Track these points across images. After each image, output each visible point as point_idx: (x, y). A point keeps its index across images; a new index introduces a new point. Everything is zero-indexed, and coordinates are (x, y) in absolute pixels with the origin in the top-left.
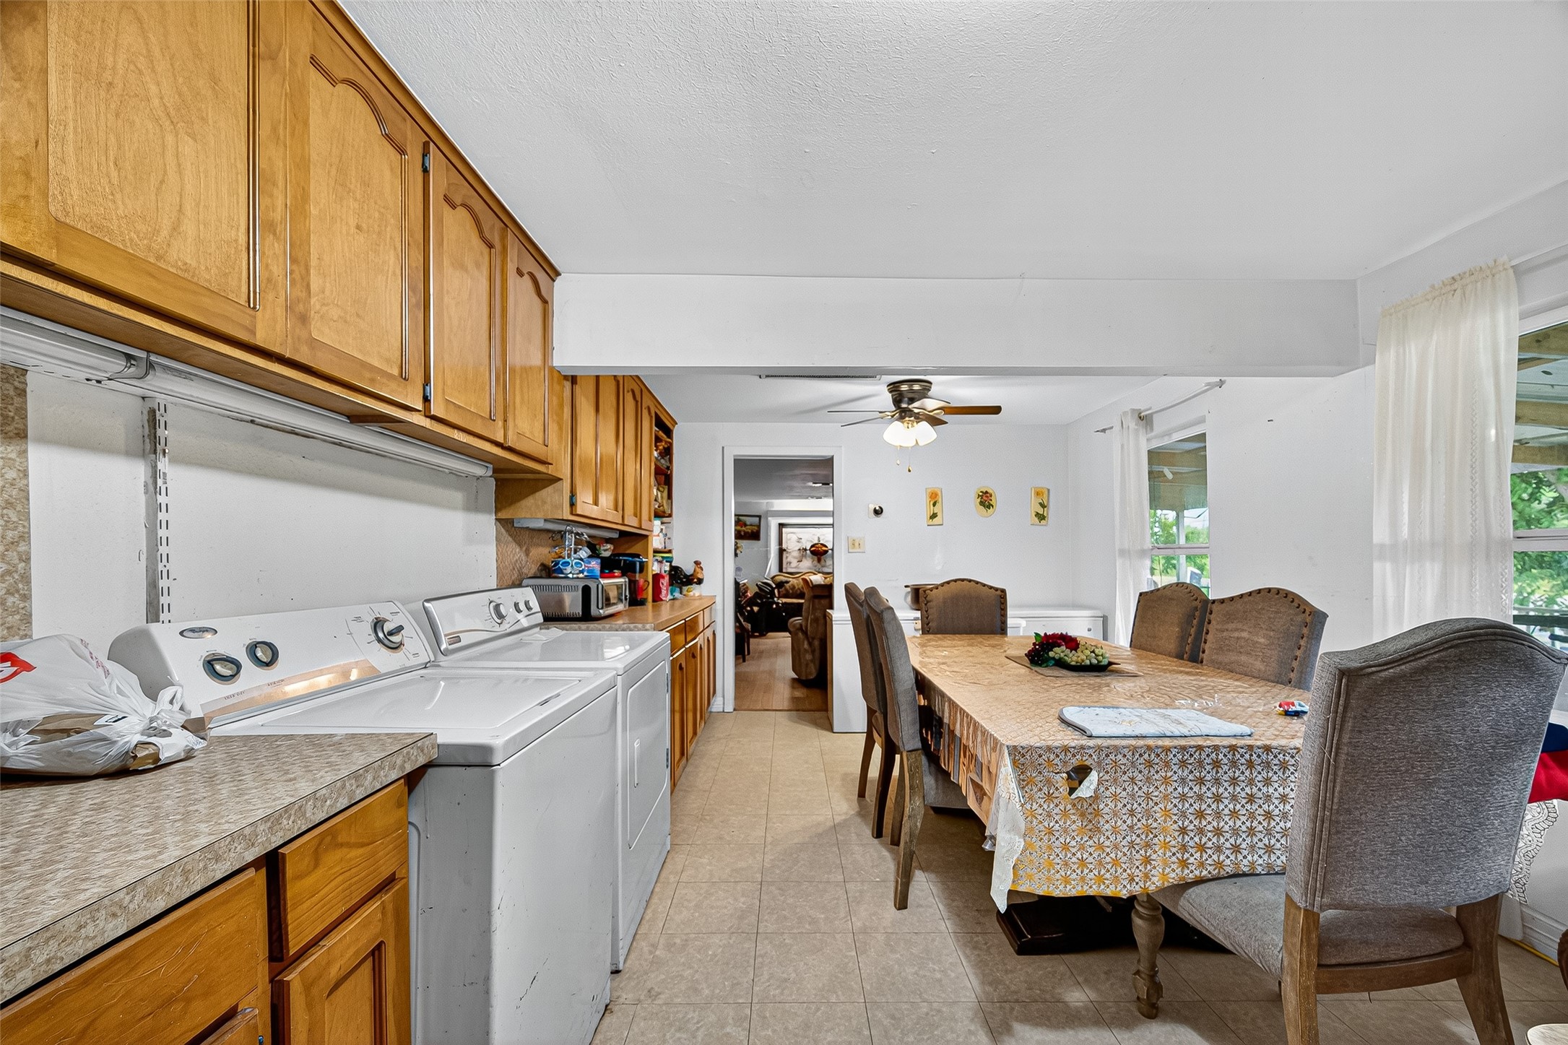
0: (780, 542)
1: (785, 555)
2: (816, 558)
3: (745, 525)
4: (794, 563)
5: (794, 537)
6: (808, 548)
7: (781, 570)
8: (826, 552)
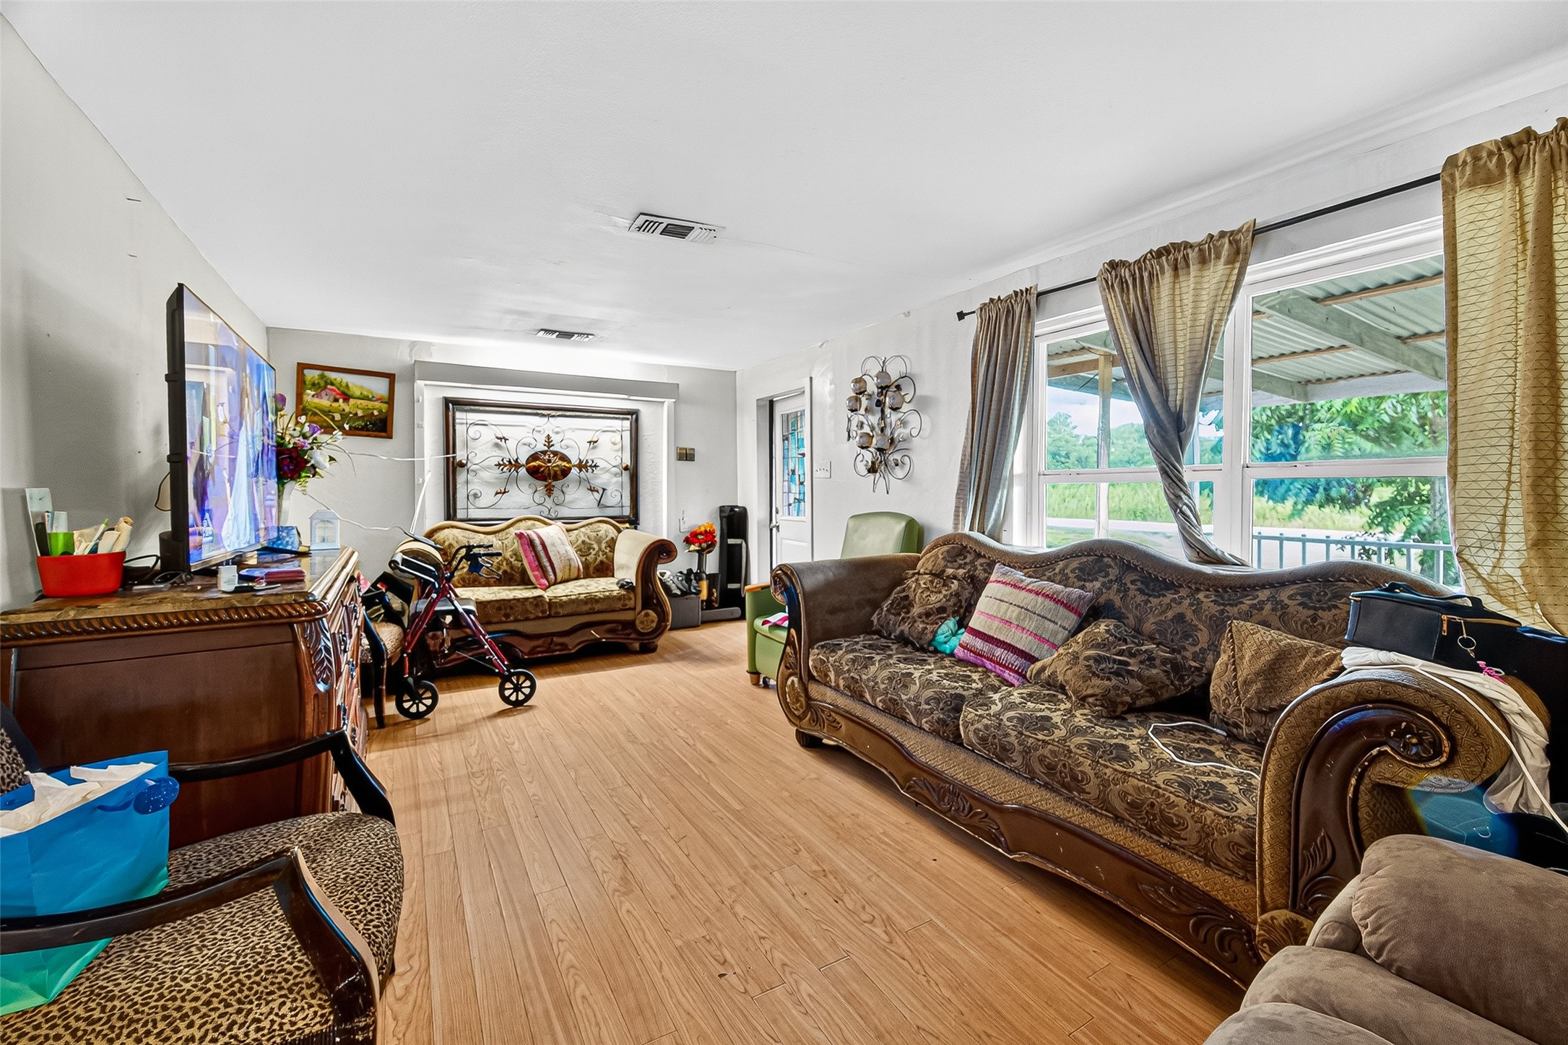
0: (449, 444)
1: (461, 478)
2: (540, 485)
3: (347, 398)
4: (488, 497)
5: (488, 435)
6: (523, 460)
7: (450, 513)
8: (565, 472)
